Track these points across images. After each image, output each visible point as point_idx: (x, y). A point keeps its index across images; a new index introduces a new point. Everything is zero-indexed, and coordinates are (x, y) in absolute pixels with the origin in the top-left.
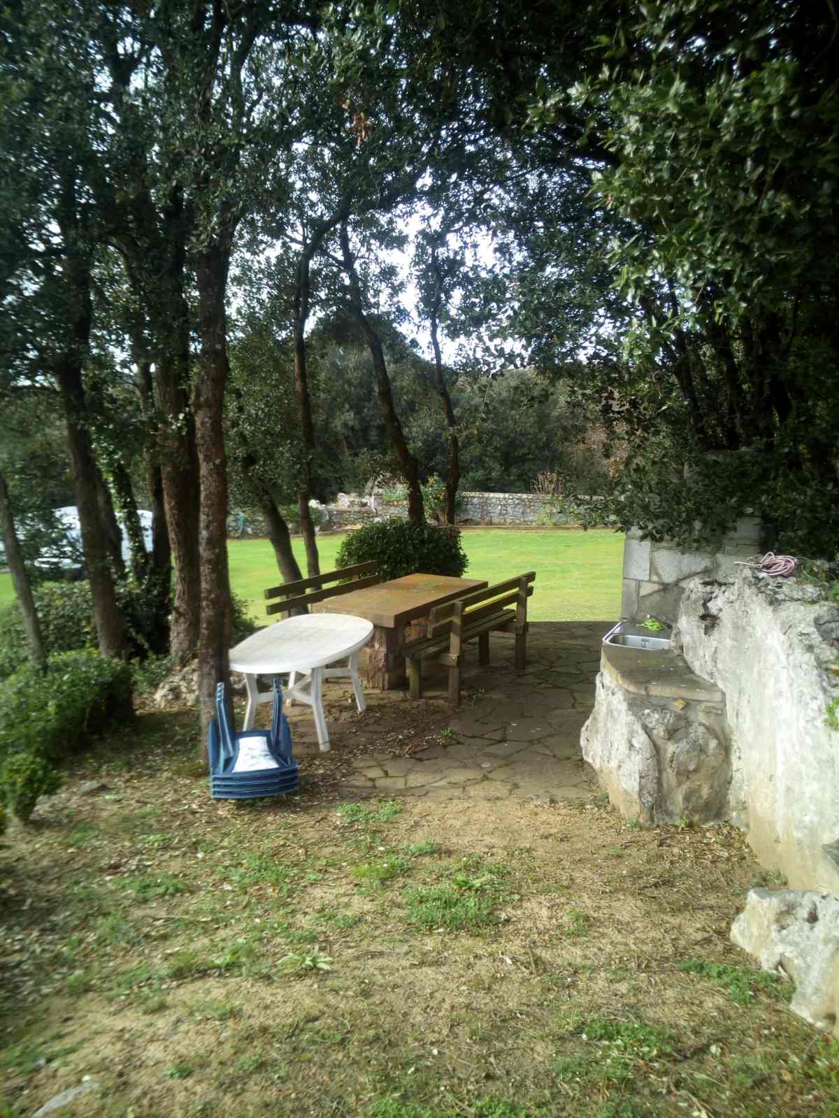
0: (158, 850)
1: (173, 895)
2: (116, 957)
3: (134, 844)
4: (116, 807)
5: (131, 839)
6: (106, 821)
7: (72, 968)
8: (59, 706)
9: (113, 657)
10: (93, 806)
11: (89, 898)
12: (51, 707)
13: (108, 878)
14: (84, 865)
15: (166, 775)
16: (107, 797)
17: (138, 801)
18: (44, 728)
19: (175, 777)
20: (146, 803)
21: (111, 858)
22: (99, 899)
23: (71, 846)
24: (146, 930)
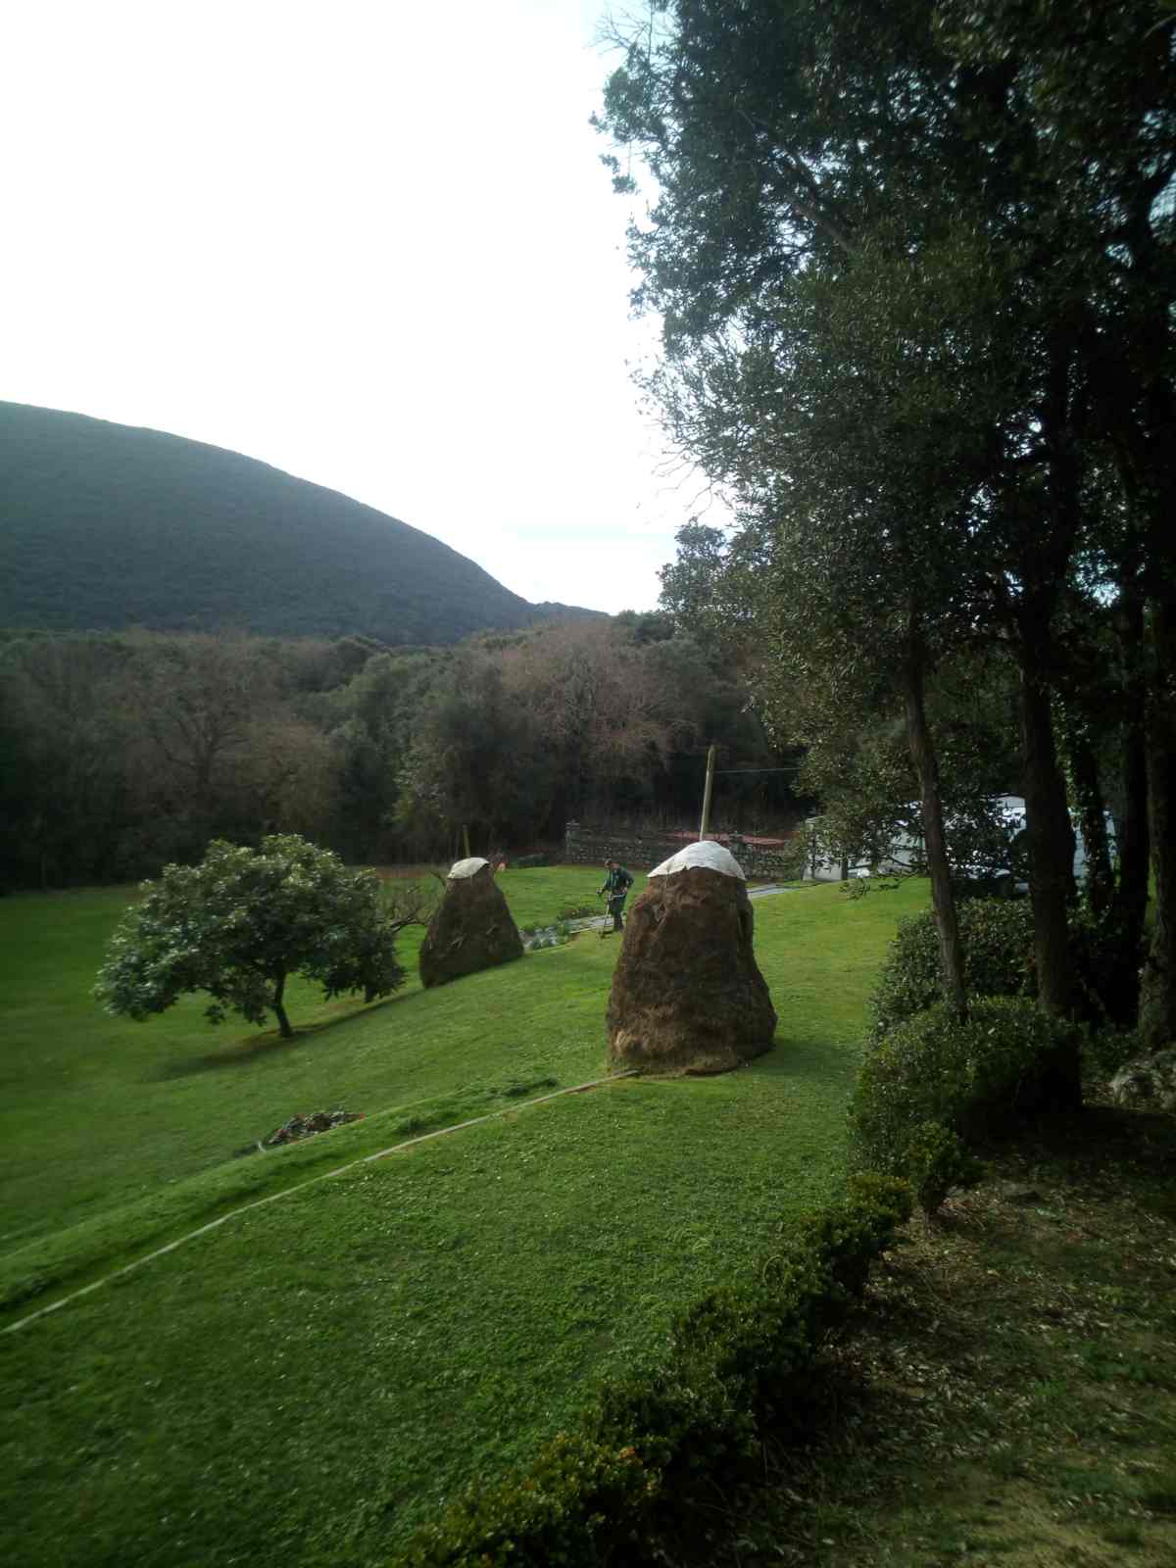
0: (1116, 1309)
1: (1141, 1384)
2: (1058, 1442)
3: (1082, 1290)
4: (1053, 1230)
5: (1076, 1282)
6: (1040, 1245)
7: (995, 1434)
8: (980, 1069)
9: (1058, 1015)
10: (1023, 1220)
11: (1017, 1347)
12: (970, 1067)
13: (1043, 1327)
14: (1009, 1297)
15: (1126, 1203)
16: (1042, 1213)
17: (1085, 1230)
18: (959, 1094)
19: (1141, 1210)
20: (1098, 1237)
21: (1048, 1299)
22: (1031, 1352)
23: (992, 1266)
24: (1102, 1420)
